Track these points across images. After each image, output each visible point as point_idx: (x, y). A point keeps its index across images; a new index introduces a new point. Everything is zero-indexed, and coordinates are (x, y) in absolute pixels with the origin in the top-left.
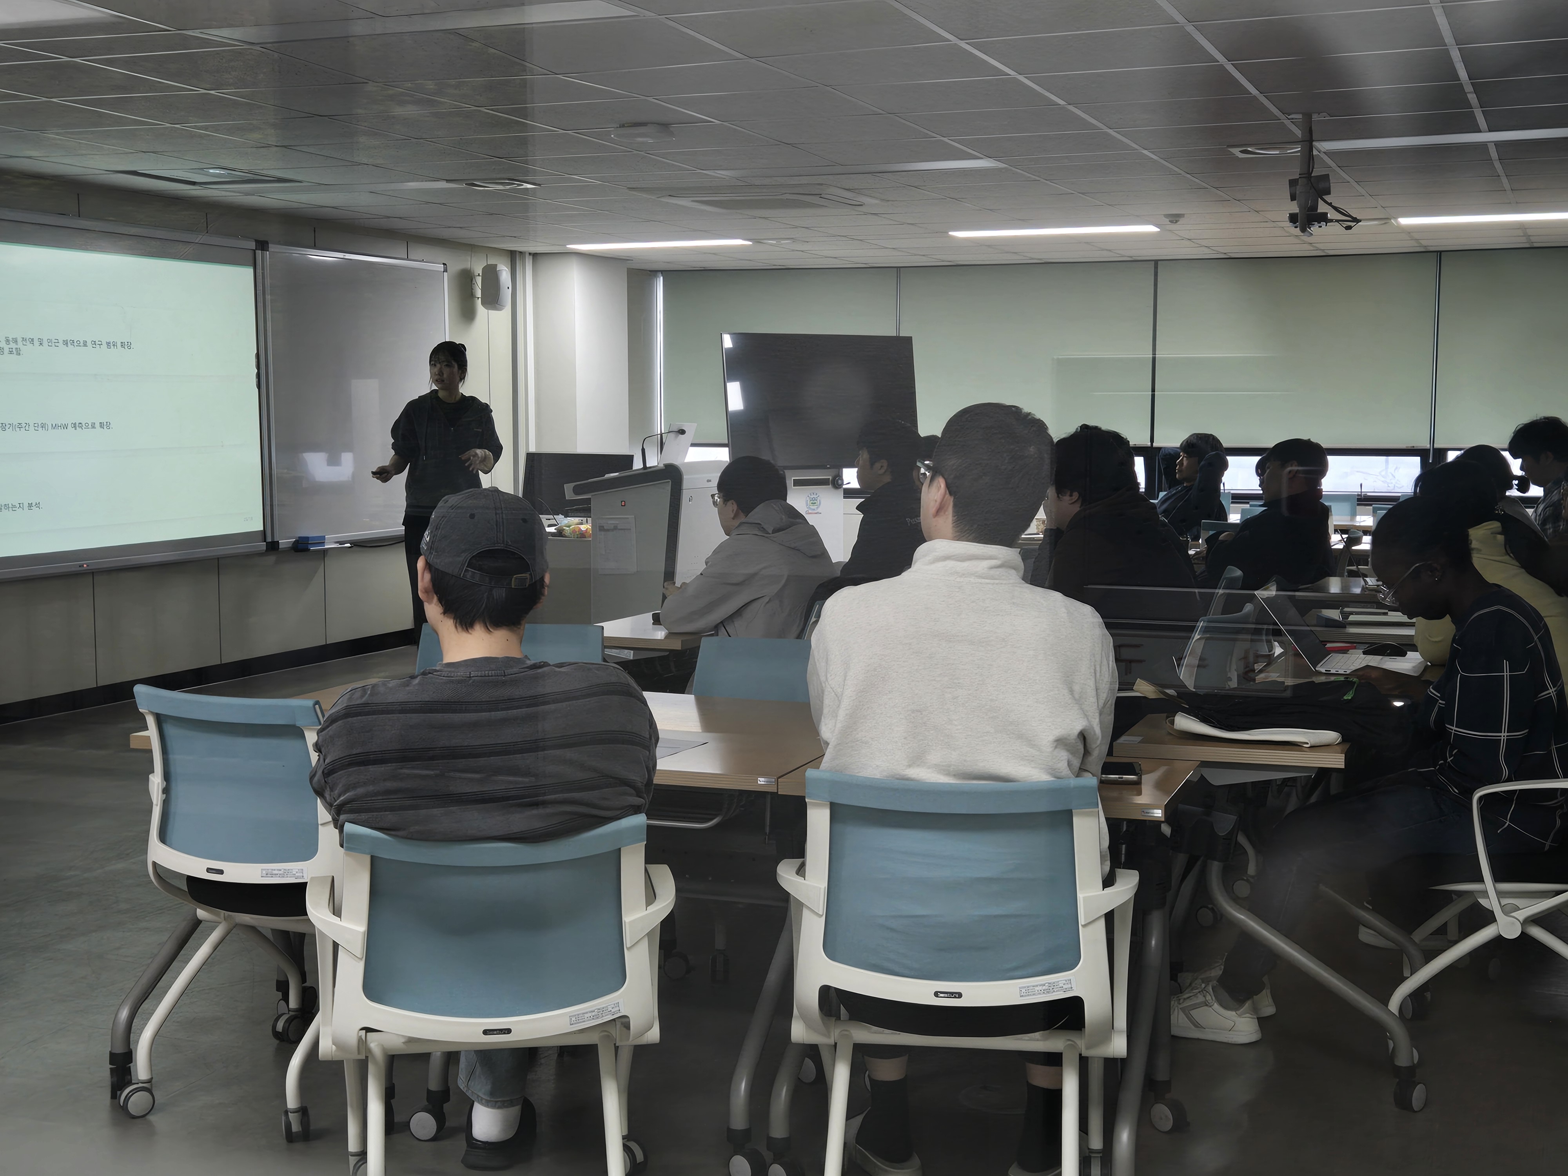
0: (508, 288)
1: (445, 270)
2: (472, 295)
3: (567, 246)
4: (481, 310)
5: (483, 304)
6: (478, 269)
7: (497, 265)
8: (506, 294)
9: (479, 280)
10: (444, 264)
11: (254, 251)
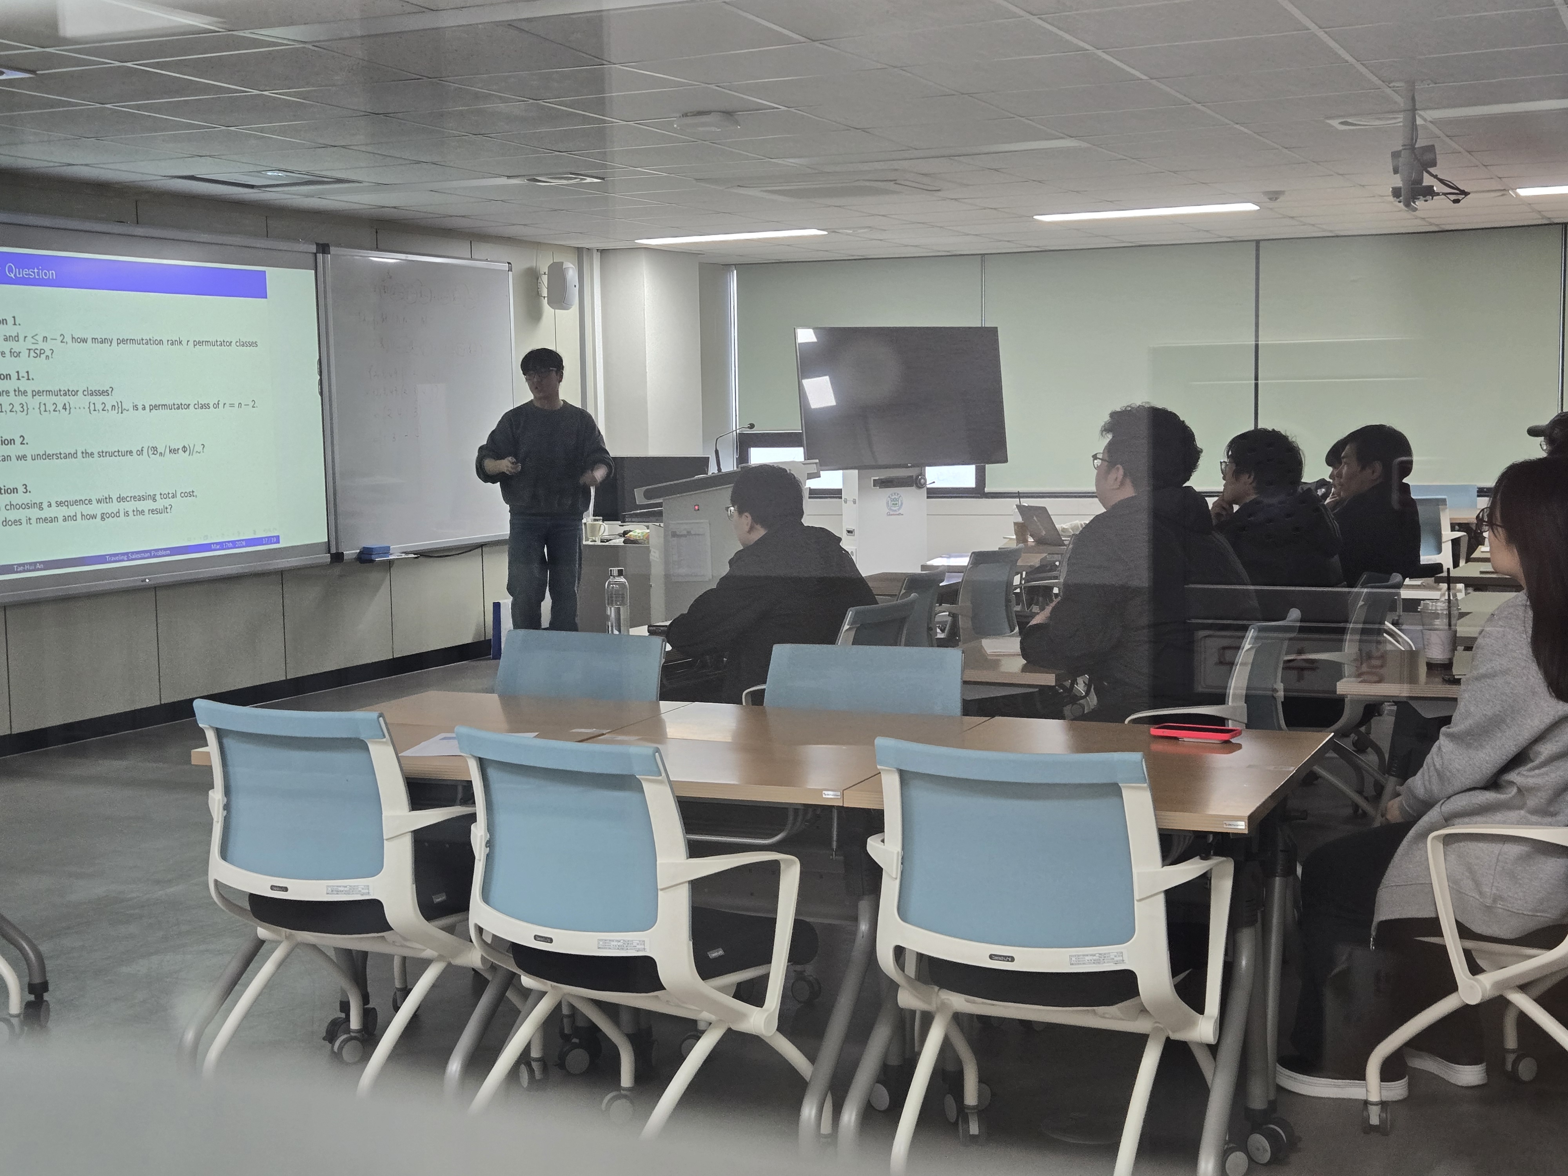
0: (575, 286)
1: (510, 270)
2: (538, 295)
3: (636, 241)
4: (548, 310)
5: (549, 303)
6: (544, 268)
7: (563, 262)
8: (574, 293)
9: (545, 279)
10: (509, 263)
11: (315, 254)
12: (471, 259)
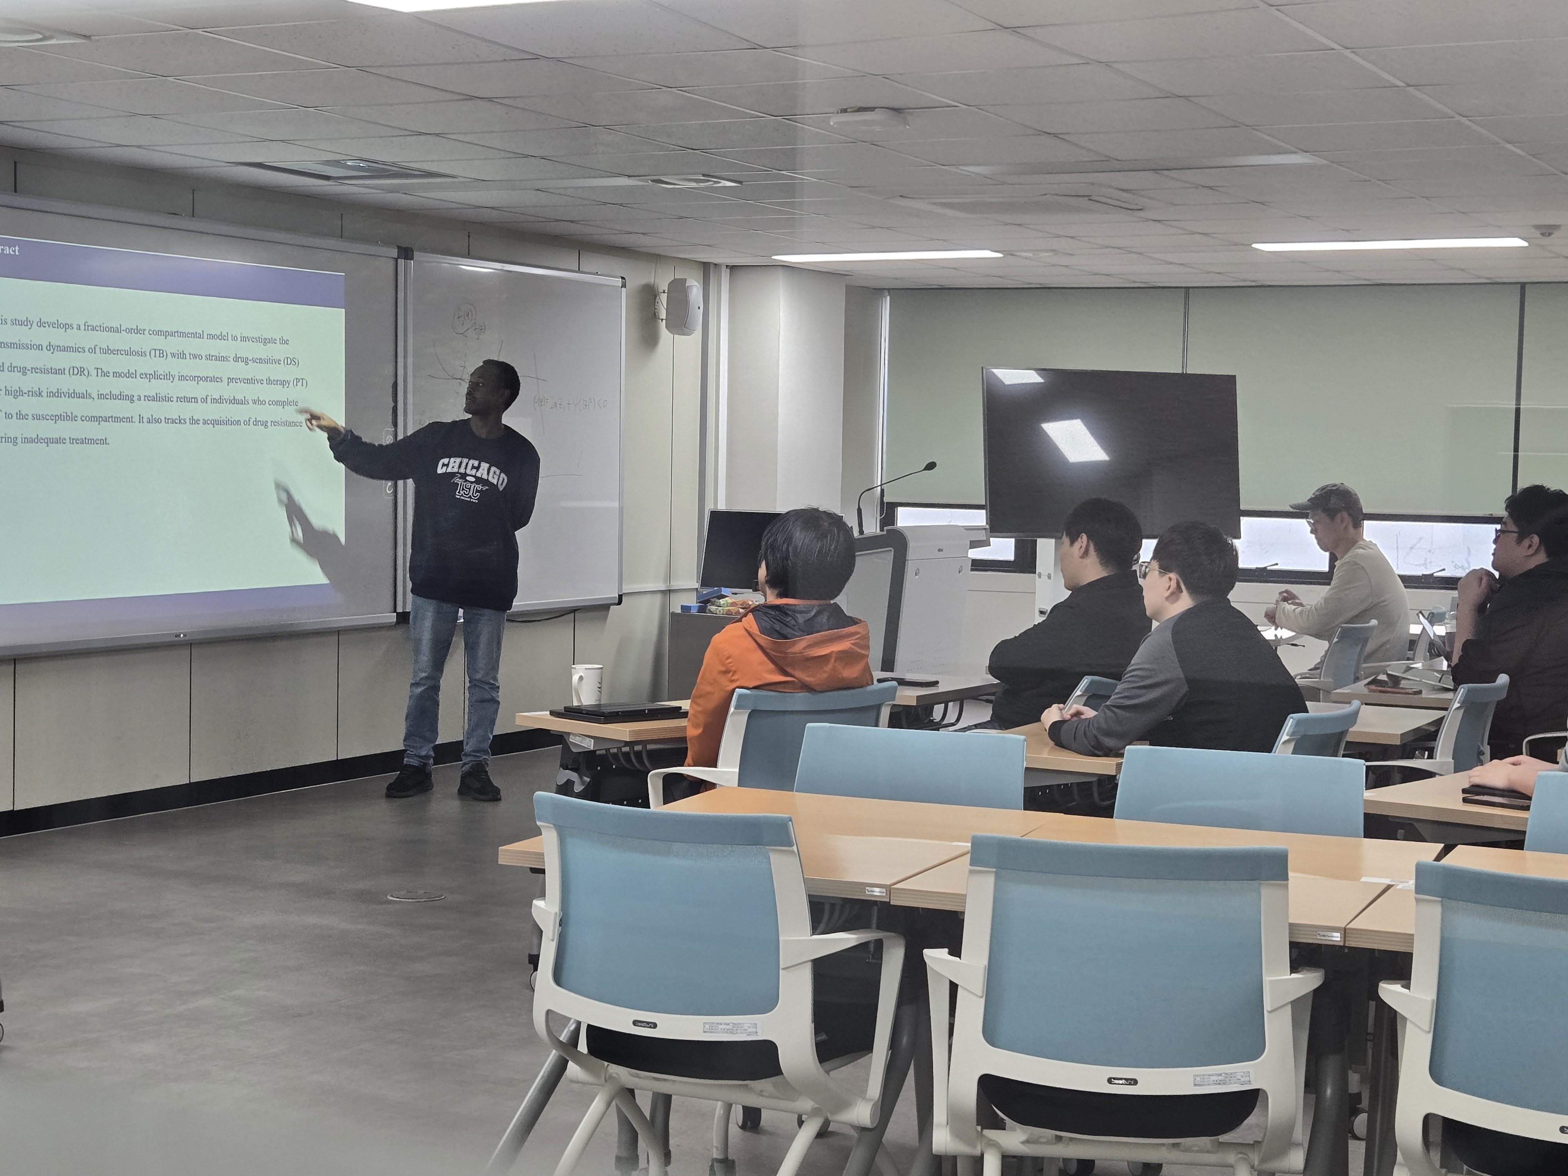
0: (699, 308)
1: (624, 286)
2: (655, 316)
3: (774, 257)
4: (665, 334)
5: (667, 327)
6: (663, 285)
7: (686, 279)
8: (698, 316)
9: (664, 298)
10: (623, 278)
11: (396, 259)
12: (579, 271)
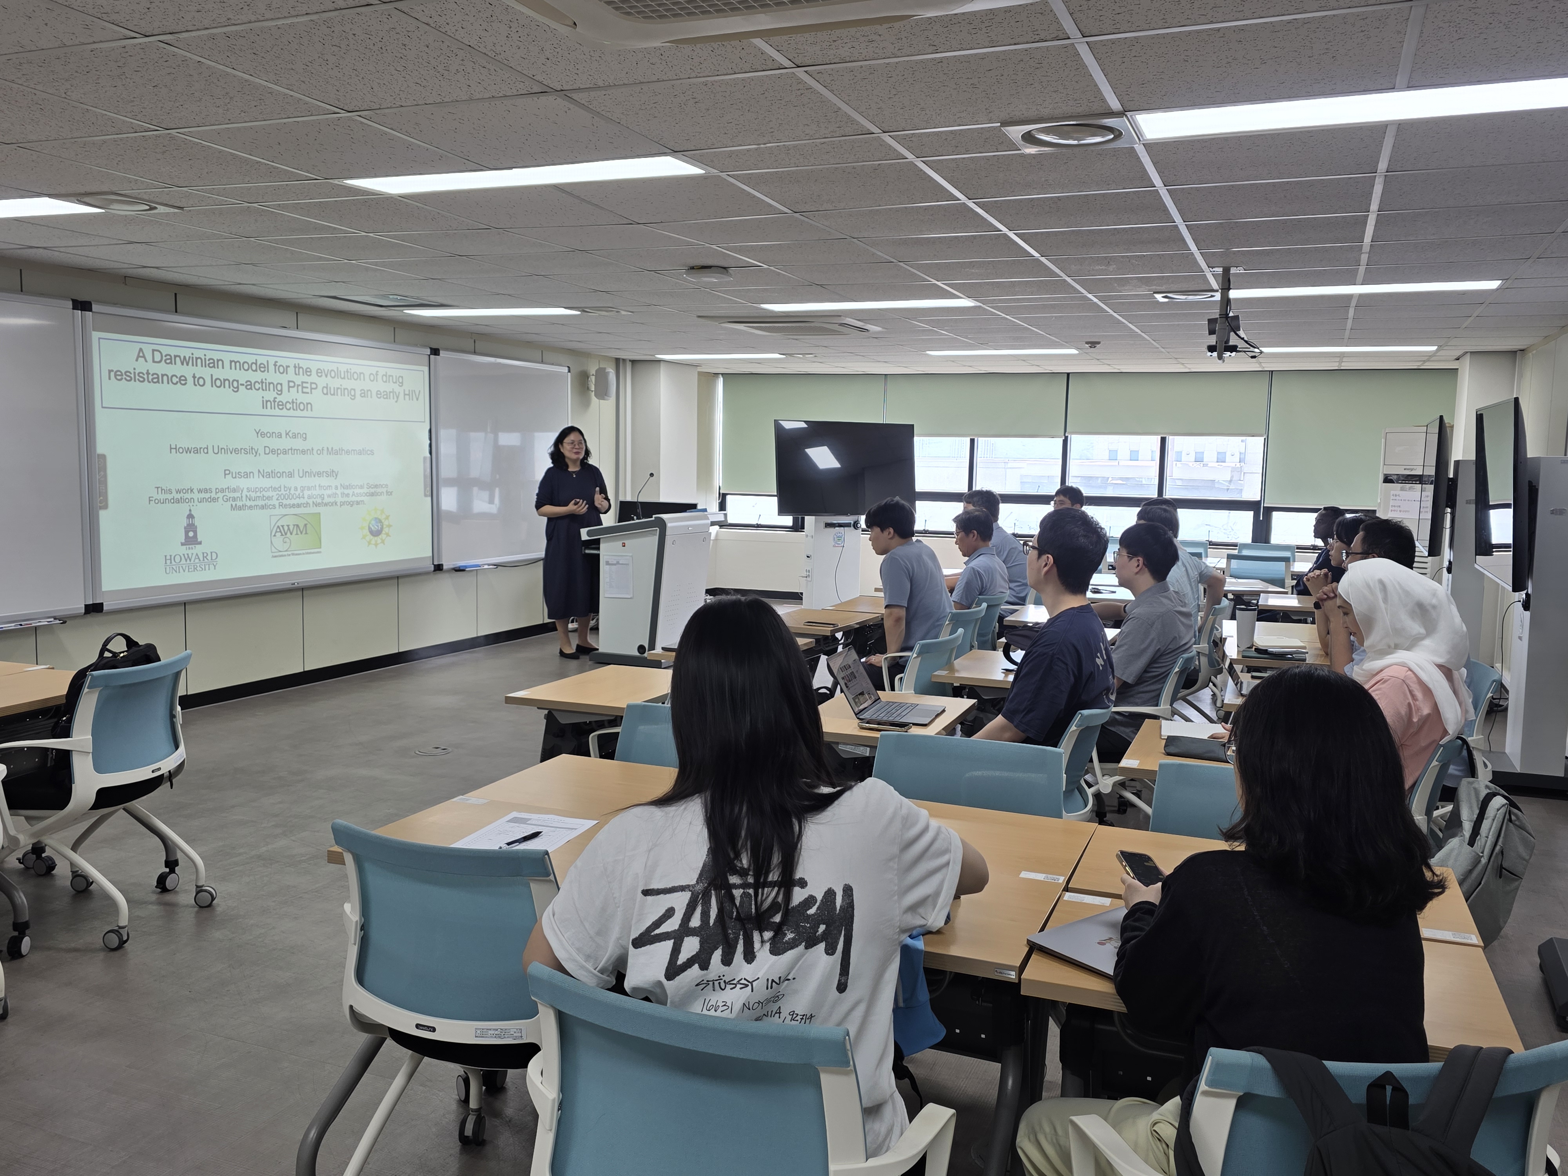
0: (614, 384)
1: (569, 371)
2: (588, 389)
3: (656, 356)
4: (594, 400)
5: (596, 395)
6: (593, 371)
7: (606, 368)
8: (613, 389)
9: (593, 378)
10: (568, 367)
11: (429, 356)
12: (542, 362)
